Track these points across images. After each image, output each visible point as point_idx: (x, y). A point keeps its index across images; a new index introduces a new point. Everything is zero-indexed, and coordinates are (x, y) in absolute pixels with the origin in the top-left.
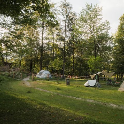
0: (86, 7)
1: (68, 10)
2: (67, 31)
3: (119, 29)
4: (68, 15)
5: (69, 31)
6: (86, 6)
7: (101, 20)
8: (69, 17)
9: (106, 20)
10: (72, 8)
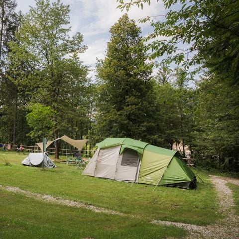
0: (37, 7)
1: (6, 9)
2: (5, 52)
3: (109, 51)
4: (7, 19)
5: (8, 52)
6: (37, 4)
7: (67, 33)
8: (8, 23)
9: (78, 33)
10: (16, 6)
